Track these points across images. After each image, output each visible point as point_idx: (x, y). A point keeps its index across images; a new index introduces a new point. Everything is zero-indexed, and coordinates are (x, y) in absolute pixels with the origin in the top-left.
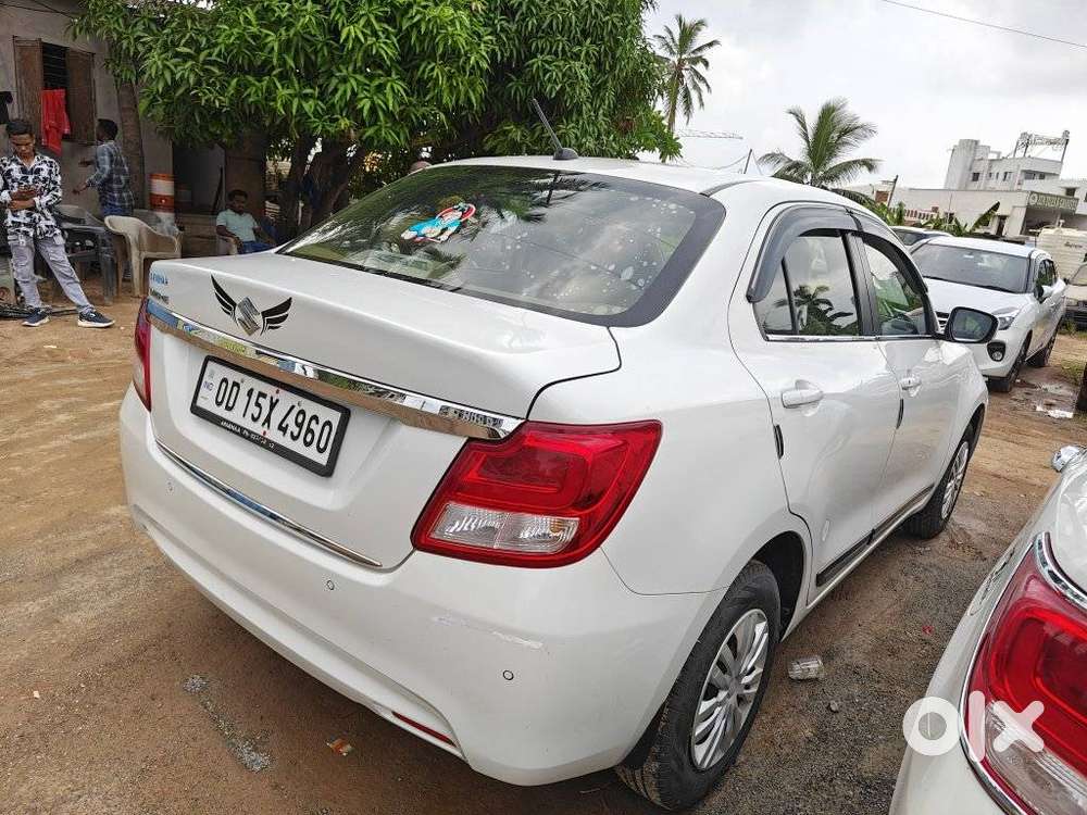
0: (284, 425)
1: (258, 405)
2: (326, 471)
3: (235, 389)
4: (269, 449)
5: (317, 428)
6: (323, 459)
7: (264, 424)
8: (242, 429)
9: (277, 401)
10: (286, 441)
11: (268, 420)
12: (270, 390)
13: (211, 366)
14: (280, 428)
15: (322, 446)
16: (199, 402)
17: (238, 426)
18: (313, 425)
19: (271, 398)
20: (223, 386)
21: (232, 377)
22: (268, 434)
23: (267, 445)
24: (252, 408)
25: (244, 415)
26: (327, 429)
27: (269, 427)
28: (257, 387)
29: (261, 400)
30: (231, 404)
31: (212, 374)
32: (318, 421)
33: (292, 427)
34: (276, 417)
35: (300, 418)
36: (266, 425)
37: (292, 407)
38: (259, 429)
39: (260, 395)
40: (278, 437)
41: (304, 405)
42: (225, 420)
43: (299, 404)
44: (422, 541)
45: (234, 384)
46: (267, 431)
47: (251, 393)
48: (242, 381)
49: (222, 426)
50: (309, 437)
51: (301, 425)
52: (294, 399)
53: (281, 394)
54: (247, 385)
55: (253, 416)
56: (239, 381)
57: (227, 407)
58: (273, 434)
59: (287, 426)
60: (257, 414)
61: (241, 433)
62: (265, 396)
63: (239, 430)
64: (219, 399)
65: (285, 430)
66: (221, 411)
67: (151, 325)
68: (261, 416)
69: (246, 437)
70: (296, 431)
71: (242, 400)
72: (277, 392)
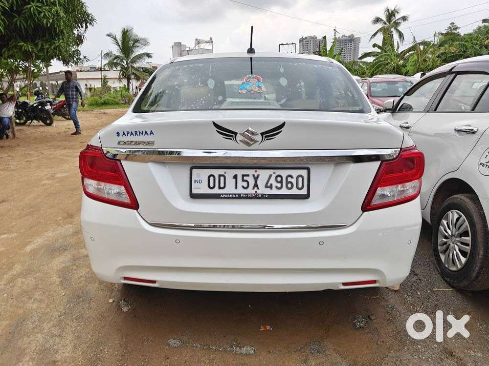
0: (269, 185)
1: (243, 180)
2: (306, 197)
3: (222, 178)
4: (266, 198)
5: (294, 181)
6: (304, 192)
7: (254, 188)
8: (240, 195)
9: (258, 176)
10: (274, 191)
11: (256, 185)
12: (251, 172)
13: (194, 171)
14: (266, 186)
15: (300, 186)
16: (194, 191)
17: (233, 194)
18: (290, 179)
19: (254, 175)
20: (212, 178)
21: (216, 172)
22: (259, 192)
23: (263, 197)
24: (240, 183)
25: (236, 188)
26: (300, 179)
27: (258, 188)
28: (240, 173)
29: (245, 178)
30: (222, 185)
31: (198, 175)
32: (292, 177)
33: (275, 184)
34: (261, 182)
35: (279, 179)
36: (256, 188)
37: (271, 176)
38: (250, 191)
39: (243, 176)
40: (268, 191)
41: (278, 172)
42: (223, 194)
43: (274, 173)
44: (368, 208)
45: (220, 176)
46: (257, 190)
47: (235, 177)
48: (225, 173)
49: (222, 198)
50: (290, 185)
51: (281, 182)
52: (271, 172)
53: (260, 172)
54: (230, 174)
55: (243, 187)
56: (223, 173)
57: (220, 188)
58: (262, 190)
59: (271, 185)
60: (246, 185)
61: (239, 197)
62: (248, 175)
63: (237, 196)
64: (212, 185)
65: (271, 187)
66: (216, 191)
67: (119, 160)
68: (250, 185)
69: (243, 198)
70: (279, 185)
71: (230, 182)
72: (256, 171)
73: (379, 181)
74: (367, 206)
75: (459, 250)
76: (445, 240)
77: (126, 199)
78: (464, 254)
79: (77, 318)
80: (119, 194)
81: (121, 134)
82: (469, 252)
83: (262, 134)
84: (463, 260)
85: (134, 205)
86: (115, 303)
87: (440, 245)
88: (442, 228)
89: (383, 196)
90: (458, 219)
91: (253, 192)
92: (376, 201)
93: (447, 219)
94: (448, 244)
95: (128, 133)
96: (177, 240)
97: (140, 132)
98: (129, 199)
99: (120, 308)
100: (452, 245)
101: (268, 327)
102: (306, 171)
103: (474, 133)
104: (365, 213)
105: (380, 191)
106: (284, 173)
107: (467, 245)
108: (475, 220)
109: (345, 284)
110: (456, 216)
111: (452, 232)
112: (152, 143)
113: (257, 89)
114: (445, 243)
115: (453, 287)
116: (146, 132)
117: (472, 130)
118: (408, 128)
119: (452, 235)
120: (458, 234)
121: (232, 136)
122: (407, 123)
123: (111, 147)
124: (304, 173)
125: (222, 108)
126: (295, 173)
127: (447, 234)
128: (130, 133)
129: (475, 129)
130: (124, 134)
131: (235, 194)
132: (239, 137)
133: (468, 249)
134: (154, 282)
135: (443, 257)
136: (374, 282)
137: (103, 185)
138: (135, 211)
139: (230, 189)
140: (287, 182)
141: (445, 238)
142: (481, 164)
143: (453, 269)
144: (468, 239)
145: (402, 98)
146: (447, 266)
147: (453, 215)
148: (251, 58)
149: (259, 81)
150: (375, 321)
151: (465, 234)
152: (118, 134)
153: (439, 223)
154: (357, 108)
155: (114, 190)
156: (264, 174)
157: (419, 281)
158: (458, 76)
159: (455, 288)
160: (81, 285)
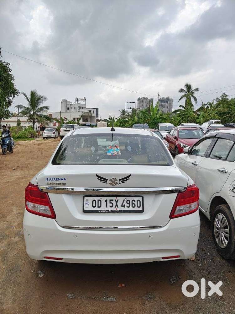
0: (123, 205)
1: (110, 203)
2: (142, 211)
3: (100, 202)
4: (121, 212)
5: (136, 203)
6: (141, 209)
7: (115, 207)
8: (108, 210)
9: (118, 200)
10: (126, 209)
11: (117, 205)
12: (114, 198)
13: (86, 198)
14: (122, 206)
15: (139, 206)
16: (85, 209)
17: (105, 210)
18: (133, 202)
19: (115, 200)
20: (94, 202)
21: (97, 199)
22: (118, 209)
23: (120, 211)
24: (109, 204)
25: (107, 207)
26: (139, 202)
27: (118, 207)
28: (108, 199)
29: (111, 202)
30: (99, 206)
31: (87, 200)
32: (135, 201)
33: (126, 205)
34: (119, 204)
35: (128, 202)
36: (117, 207)
37: (124, 200)
38: (114, 208)
39: (110, 200)
40: (123, 209)
41: (128, 198)
42: (100, 210)
43: (126, 199)
44: (173, 216)
45: (98, 200)
46: (117, 208)
47: (106, 201)
48: (101, 199)
49: (99, 212)
50: (134, 205)
51: (129, 204)
52: (124, 198)
53: (118, 198)
54: (104, 199)
55: (110, 206)
56: (100, 199)
57: (98, 207)
58: (120, 208)
59: (124, 205)
60: (111, 205)
61: (108, 212)
62: (112, 200)
63: (107, 211)
64: (94, 206)
65: (124, 206)
66: (96, 209)
67: (47, 193)
68: (114, 205)
69: (110, 212)
70: (128, 205)
71: (104, 204)
72: (117, 198)
73: (177, 203)
74: (172, 216)
75: (224, 236)
76: (217, 230)
77: (49, 213)
78: (227, 238)
79: (13, 282)
80: (45, 210)
81: (49, 179)
82: (229, 237)
83: (120, 180)
84: (227, 242)
85: (53, 216)
86: (35, 273)
87: (215, 233)
88: (215, 223)
89: (180, 210)
90: (222, 219)
91: (115, 209)
92: (176, 213)
93: (217, 218)
94: (219, 232)
95: (53, 179)
96: (76, 235)
97: (59, 179)
98: (51, 213)
99: (38, 276)
100: (221, 233)
101: (123, 285)
102: (141, 198)
103: (226, 173)
104: (171, 219)
105: (178, 208)
106: (131, 199)
107: (227, 233)
108: (230, 220)
109: (163, 258)
110: (222, 217)
111: (220, 226)
112: (64, 184)
113: (116, 153)
114: (218, 232)
115: (223, 258)
116: (62, 178)
117: (225, 171)
118: (196, 165)
119: (221, 228)
120: (223, 227)
121: (105, 181)
122: (196, 162)
123: (43, 186)
124: (140, 199)
125: (99, 163)
126: (136, 199)
127: (218, 227)
128: (54, 179)
129: (227, 171)
130: (50, 179)
131: (106, 210)
132: (108, 182)
133: (228, 235)
134: (61, 259)
135: (217, 240)
136: (179, 256)
137: (36, 205)
138: (54, 219)
139: (103, 208)
140: (133, 204)
141: (217, 229)
142: (230, 190)
143: (222, 247)
144: (228, 230)
145: (193, 147)
146: (219, 245)
147: (220, 216)
148: (113, 134)
149: (117, 148)
150: (181, 279)
151: (226, 227)
152: (47, 179)
153: (214, 220)
154: (166, 163)
155: (42, 208)
156: (121, 200)
157: (205, 255)
158: (219, 139)
159: (224, 258)
160: (14, 261)
